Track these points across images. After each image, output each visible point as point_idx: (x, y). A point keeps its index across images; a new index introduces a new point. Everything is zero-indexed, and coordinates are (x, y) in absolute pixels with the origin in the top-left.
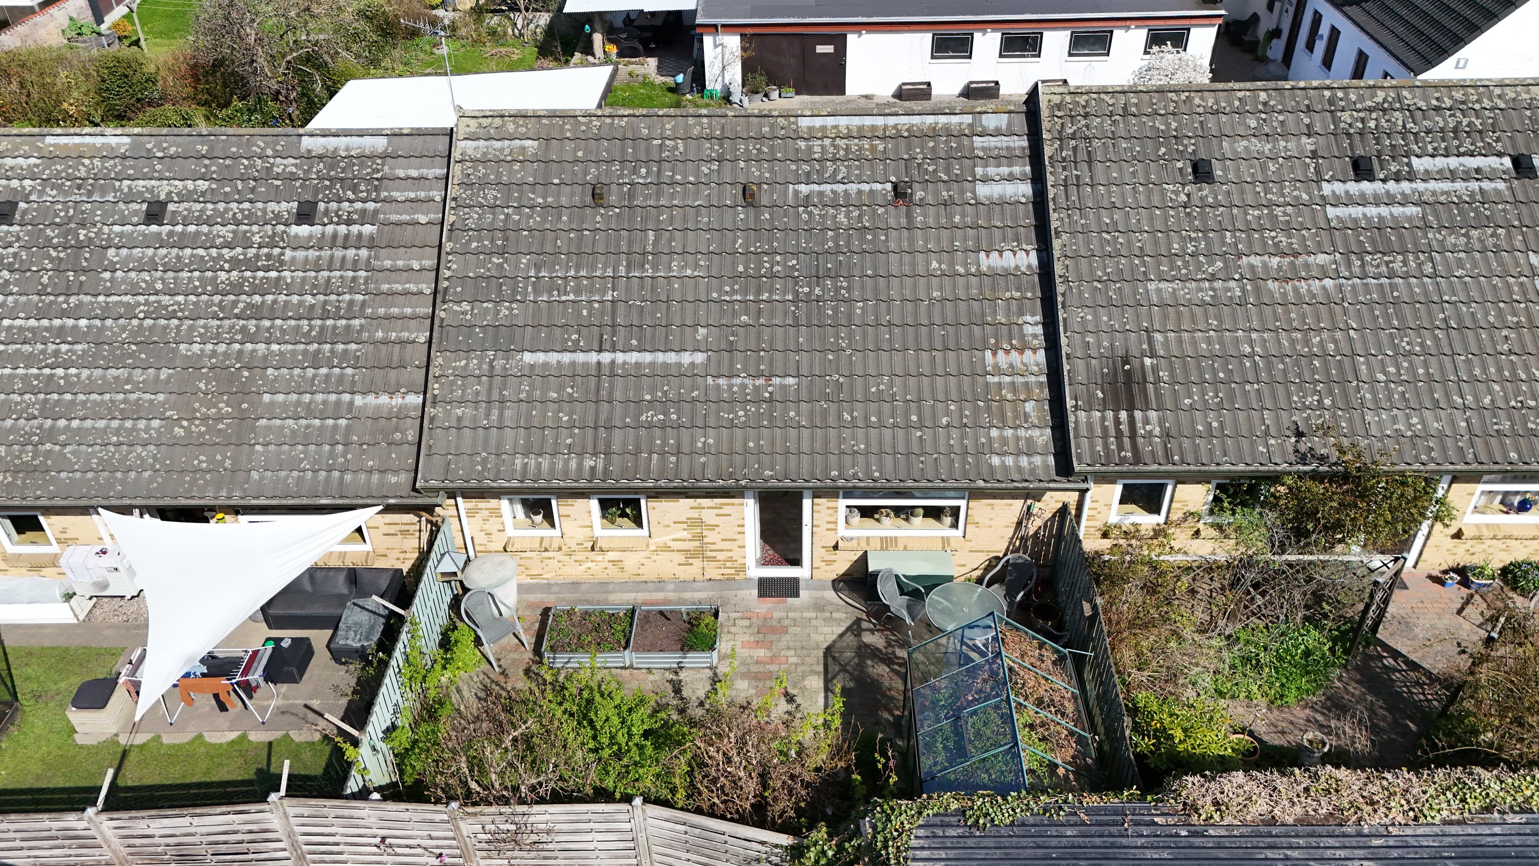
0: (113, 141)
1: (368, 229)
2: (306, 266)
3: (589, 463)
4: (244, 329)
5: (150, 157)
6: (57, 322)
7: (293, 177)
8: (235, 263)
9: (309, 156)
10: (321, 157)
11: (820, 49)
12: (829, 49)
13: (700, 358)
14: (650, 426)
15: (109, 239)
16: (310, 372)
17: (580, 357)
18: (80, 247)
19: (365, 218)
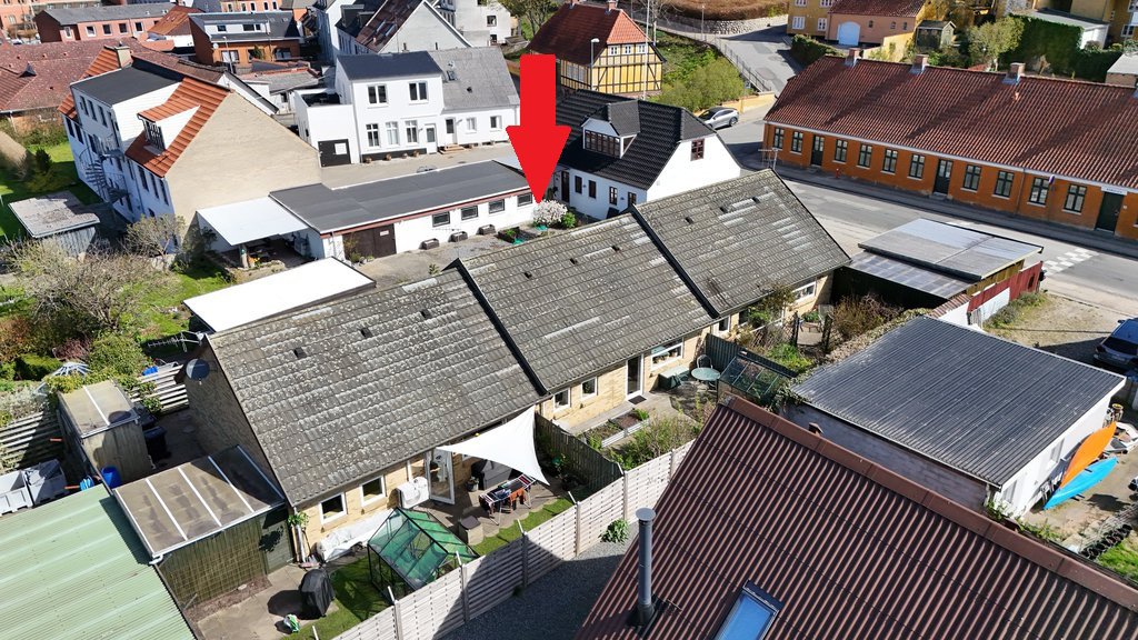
0: (324, 310)
1: (453, 313)
2: (441, 333)
3: (591, 363)
4: (437, 364)
5: (346, 312)
6: (359, 388)
7: (410, 303)
8: (414, 342)
9: (410, 293)
10: (415, 292)
11: (382, 234)
12: (387, 233)
13: (597, 318)
14: (600, 345)
15: (356, 349)
16: (473, 371)
17: (562, 331)
18: (345, 356)
19: (450, 309)
